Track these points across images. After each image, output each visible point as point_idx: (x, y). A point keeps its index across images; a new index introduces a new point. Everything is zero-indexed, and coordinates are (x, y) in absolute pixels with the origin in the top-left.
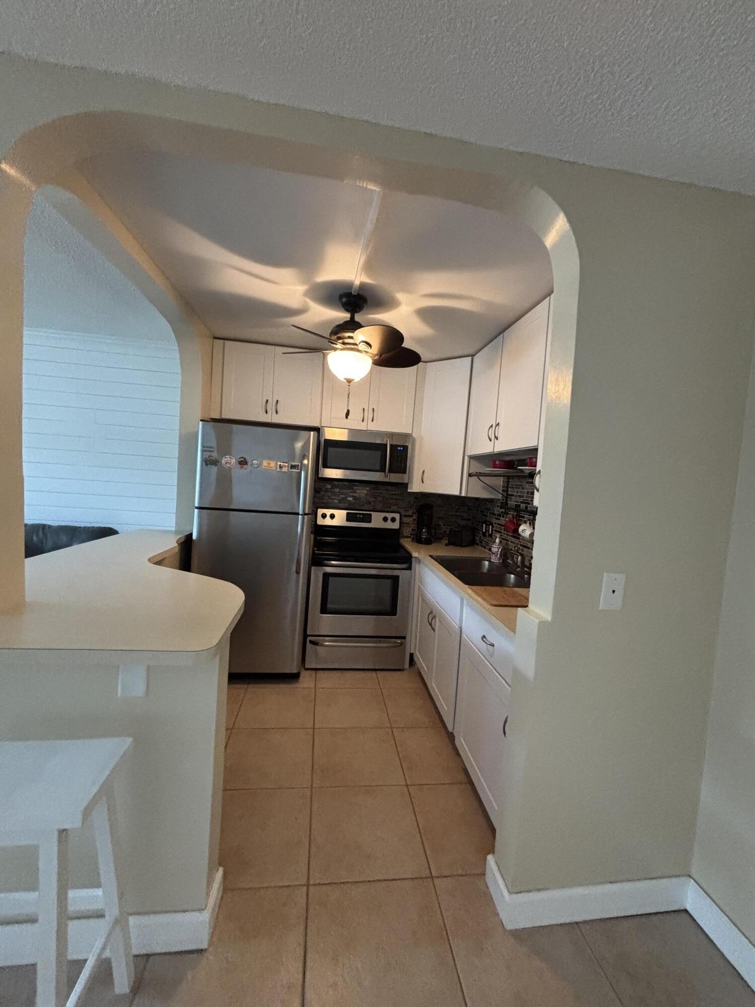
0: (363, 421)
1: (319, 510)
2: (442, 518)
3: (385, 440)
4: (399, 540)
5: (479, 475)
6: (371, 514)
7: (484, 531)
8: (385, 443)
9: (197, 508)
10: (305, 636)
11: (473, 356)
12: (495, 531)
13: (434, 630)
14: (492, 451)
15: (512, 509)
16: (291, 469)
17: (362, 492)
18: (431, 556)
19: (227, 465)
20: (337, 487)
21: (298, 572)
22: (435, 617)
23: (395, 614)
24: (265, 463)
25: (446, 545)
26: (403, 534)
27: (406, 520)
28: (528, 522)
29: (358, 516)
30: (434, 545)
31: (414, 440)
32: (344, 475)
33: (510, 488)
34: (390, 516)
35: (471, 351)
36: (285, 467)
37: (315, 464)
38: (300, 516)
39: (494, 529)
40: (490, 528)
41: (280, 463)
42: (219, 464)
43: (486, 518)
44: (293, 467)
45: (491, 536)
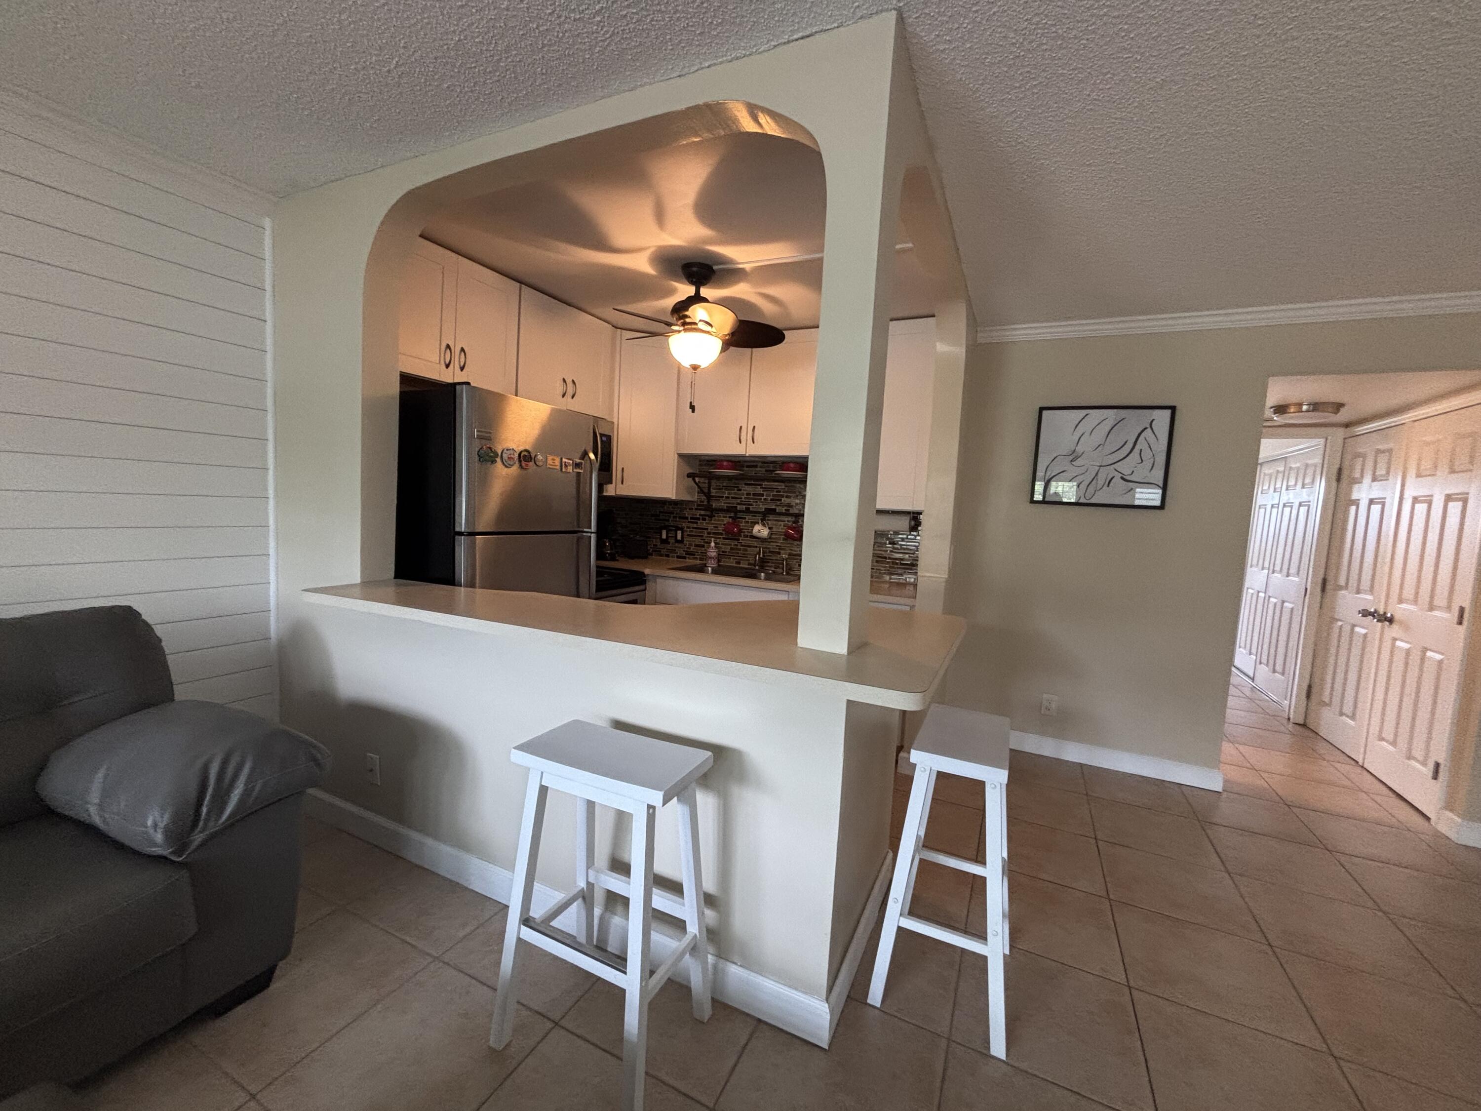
5: (695, 476)
7: (664, 537)
12: (689, 535)
14: (742, 453)
15: (724, 510)
16: (575, 467)
24: (549, 460)
28: (759, 522)
36: (570, 465)
39: (686, 534)
40: (679, 533)
41: (564, 460)
42: (498, 460)
43: (667, 523)
44: (577, 465)
45: (681, 541)
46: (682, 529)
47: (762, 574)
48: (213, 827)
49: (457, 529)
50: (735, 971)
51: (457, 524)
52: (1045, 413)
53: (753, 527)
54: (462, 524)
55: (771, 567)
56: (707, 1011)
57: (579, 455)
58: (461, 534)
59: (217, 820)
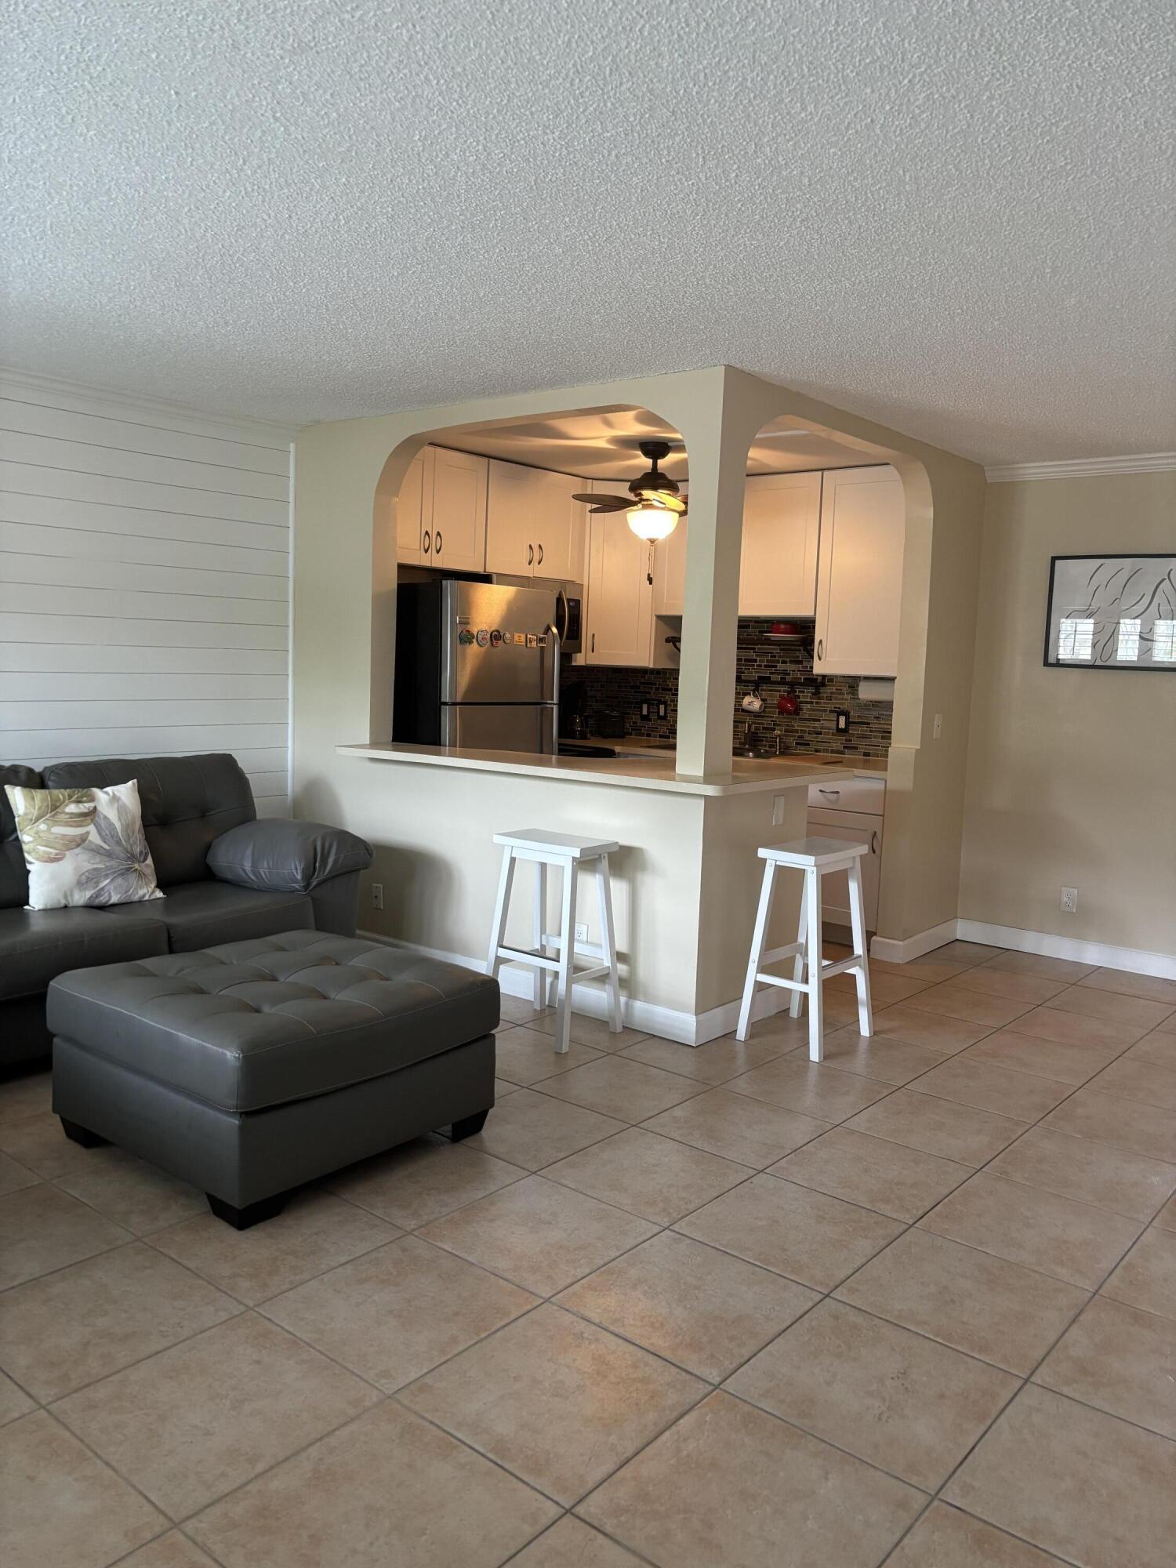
3: (558, 592)
5: (674, 640)
8: (560, 596)
16: (539, 642)
24: (516, 637)
36: (534, 640)
39: (669, 709)
40: (662, 707)
41: (529, 636)
42: (474, 640)
43: (648, 696)
44: (541, 640)
45: (664, 718)
46: (665, 703)
48: (321, 877)
49: (443, 700)
50: (639, 1005)
51: (443, 695)
52: (1058, 563)
53: (743, 699)
54: (446, 696)
55: (766, 746)
56: (619, 1029)
57: (543, 630)
58: (446, 704)
59: (324, 871)
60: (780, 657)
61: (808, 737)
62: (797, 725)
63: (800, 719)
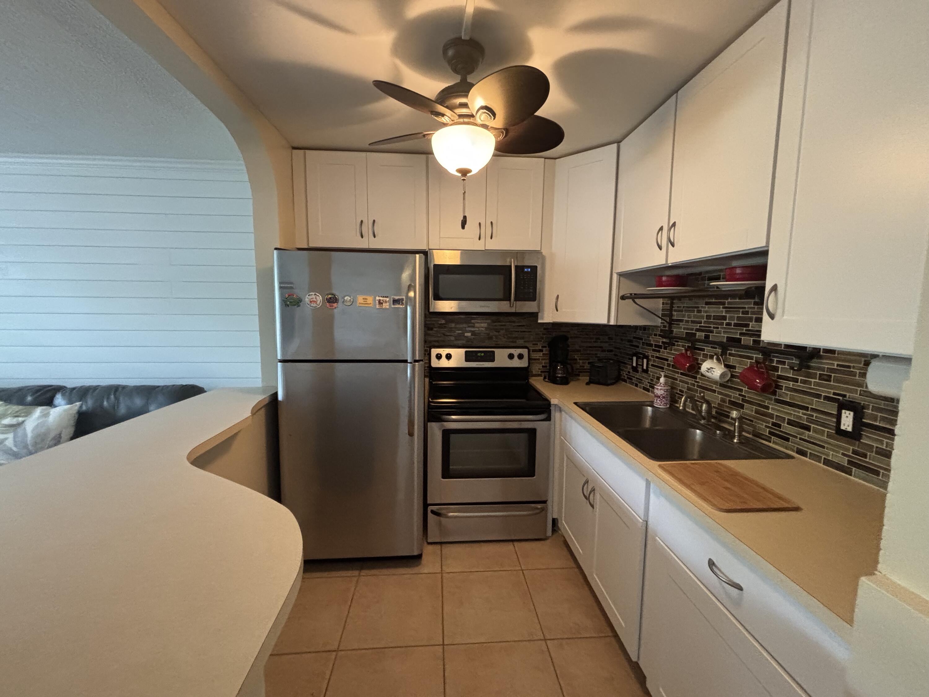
0: (480, 239)
1: (433, 350)
2: (579, 351)
3: (508, 260)
4: (528, 379)
5: (634, 297)
6: (493, 352)
7: (634, 365)
8: (508, 264)
9: (281, 361)
10: (426, 505)
11: (619, 142)
12: (652, 365)
13: (592, 506)
14: (664, 262)
15: (682, 339)
16: (393, 304)
17: (481, 326)
18: (576, 403)
19: (312, 305)
20: (452, 321)
21: (411, 434)
22: (593, 490)
23: (533, 475)
24: (360, 299)
25: (588, 384)
26: (532, 372)
27: (535, 355)
28: (715, 357)
29: (479, 354)
30: (572, 384)
31: (543, 258)
32: (459, 308)
33: (675, 311)
34: (516, 352)
35: (616, 136)
36: (386, 302)
37: (423, 297)
38: (409, 364)
39: (651, 363)
40: (646, 362)
41: (378, 298)
42: (303, 303)
43: (637, 350)
44: (396, 301)
45: (646, 371)
46: (647, 357)
47: (698, 431)
53: (704, 361)
60: (753, 313)
61: (786, 428)
62: (773, 409)
63: (778, 401)
